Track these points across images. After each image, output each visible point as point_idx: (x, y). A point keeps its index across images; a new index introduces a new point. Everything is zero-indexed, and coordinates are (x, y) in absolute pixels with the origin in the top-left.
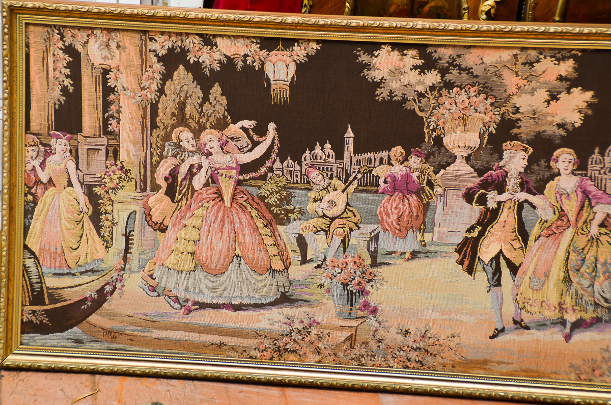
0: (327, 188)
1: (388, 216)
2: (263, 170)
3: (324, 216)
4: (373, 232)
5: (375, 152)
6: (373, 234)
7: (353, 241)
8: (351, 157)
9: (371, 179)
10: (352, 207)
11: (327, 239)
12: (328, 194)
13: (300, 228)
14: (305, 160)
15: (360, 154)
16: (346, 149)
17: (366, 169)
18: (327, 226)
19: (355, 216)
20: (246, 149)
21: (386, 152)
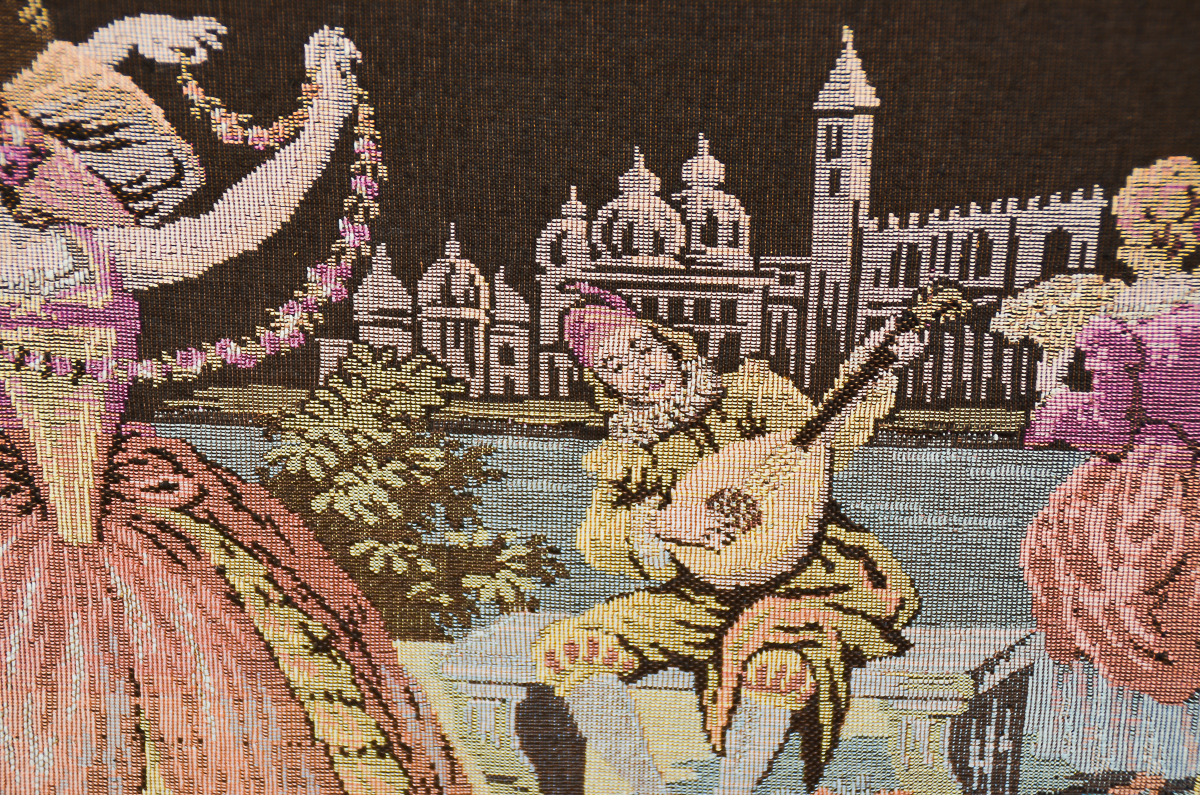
0: (699, 422)
1: (1089, 573)
2: (289, 324)
3: (684, 583)
4: (989, 665)
5: (1012, 203)
6: (990, 681)
7: (863, 720)
8: (858, 234)
9: (987, 365)
10: (861, 529)
11: (703, 709)
12: (709, 460)
13: (539, 653)
14: (558, 259)
15: (914, 217)
16: (821, 184)
17: (954, 303)
18: (701, 637)
19: (879, 581)
20: (170, 199)
21: (1088, 196)
